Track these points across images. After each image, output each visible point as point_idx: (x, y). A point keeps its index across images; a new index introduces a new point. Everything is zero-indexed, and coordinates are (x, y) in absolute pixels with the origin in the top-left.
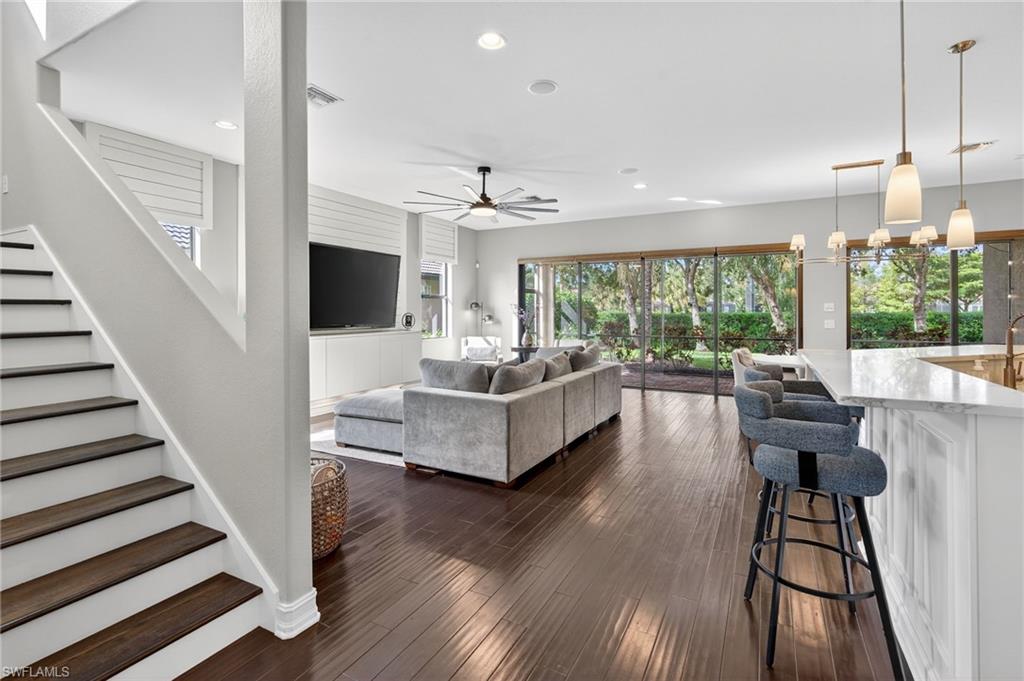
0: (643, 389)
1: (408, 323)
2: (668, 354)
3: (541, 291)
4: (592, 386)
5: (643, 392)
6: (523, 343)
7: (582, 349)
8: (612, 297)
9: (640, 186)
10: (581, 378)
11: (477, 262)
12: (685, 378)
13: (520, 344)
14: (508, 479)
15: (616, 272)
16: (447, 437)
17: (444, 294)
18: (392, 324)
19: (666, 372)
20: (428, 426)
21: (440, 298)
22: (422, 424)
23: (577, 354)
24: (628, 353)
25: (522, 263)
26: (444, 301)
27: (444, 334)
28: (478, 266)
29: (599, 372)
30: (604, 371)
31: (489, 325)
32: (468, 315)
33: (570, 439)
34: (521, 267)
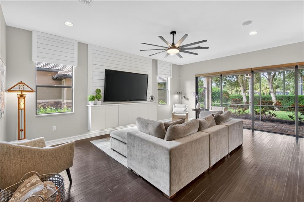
0: (253, 130)
1: (152, 99)
2: (263, 112)
3: (206, 87)
4: (226, 133)
5: (253, 131)
6: (197, 107)
7: (222, 112)
8: (235, 89)
9: (253, 33)
10: (220, 130)
11: (180, 77)
12: (273, 124)
13: (196, 108)
14: (170, 195)
15: (237, 81)
16: (142, 160)
17: (167, 89)
18: (145, 100)
19: (263, 120)
20: (135, 152)
21: (166, 90)
22: (133, 150)
23: (218, 116)
24: (244, 111)
25: (197, 76)
26: (167, 91)
27: (167, 103)
28: (180, 78)
29: (231, 126)
30: (233, 125)
31: (184, 100)
32: (176, 96)
33: (213, 163)
34: (197, 78)
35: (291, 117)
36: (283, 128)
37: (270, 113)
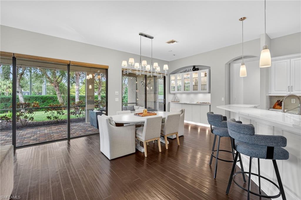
35: (48, 117)
36: (46, 131)
37: (26, 117)
